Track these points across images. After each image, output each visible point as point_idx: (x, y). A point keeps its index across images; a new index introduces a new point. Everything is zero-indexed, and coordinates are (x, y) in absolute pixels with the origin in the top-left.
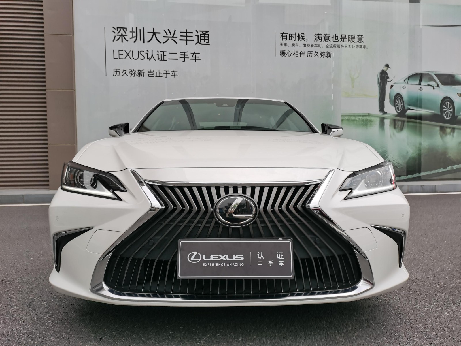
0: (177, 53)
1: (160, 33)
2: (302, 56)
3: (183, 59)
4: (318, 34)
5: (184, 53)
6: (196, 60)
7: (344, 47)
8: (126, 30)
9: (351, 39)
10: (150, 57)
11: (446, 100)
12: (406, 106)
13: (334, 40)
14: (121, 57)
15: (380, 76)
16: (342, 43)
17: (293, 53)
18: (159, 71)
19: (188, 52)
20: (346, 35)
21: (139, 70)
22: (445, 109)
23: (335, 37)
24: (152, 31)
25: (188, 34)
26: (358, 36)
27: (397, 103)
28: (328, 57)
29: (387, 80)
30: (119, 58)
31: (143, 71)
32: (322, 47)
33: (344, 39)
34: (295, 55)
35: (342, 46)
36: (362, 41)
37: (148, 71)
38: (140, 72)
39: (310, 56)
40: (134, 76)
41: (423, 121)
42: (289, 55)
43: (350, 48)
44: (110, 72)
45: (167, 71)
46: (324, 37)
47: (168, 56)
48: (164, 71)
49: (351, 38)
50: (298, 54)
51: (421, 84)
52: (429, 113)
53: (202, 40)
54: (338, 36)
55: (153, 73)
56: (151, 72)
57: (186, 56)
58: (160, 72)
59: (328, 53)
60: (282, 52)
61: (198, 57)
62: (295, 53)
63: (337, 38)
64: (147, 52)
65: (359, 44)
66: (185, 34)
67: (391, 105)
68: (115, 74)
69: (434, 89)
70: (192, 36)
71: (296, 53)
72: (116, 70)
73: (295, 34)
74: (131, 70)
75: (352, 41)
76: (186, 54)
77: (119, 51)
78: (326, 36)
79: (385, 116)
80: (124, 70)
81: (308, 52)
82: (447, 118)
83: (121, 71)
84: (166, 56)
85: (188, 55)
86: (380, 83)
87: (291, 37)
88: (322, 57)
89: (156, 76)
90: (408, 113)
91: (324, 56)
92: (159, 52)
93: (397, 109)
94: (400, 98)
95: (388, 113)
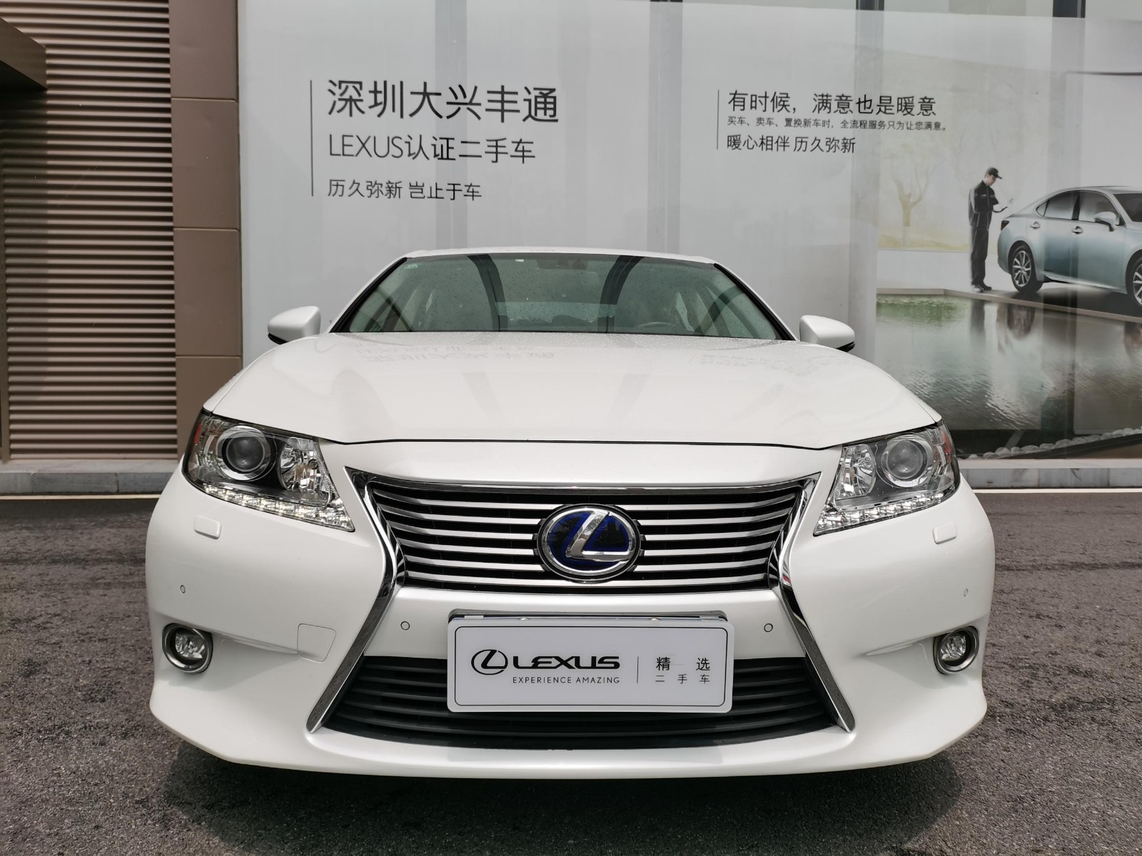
0: (479, 143)
1: (439, 94)
2: (781, 149)
3: (495, 155)
4: (823, 96)
5: (497, 141)
6: (525, 159)
7: (888, 126)
8: (361, 88)
9: (903, 108)
10: (416, 152)
11: (1141, 258)
12: (1040, 273)
13: (862, 110)
14: (347, 150)
15: (976, 199)
16: (882, 117)
17: (759, 142)
18: (436, 184)
19: (505, 139)
20: (891, 97)
21: (390, 182)
22: (1139, 279)
23: (864, 102)
24: (422, 90)
25: (507, 97)
26: (921, 101)
27: (1018, 265)
28: (847, 151)
29: (992, 209)
30: (344, 155)
31: (398, 185)
32: (830, 126)
33: (887, 108)
34: (764, 147)
35: (882, 124)
36: (929, 112)
37: (410, 183)
38: (392, 187)
39: (801, 150)
40: (378, 197)
41: (1079, 311)
42: (750, 146)
43: (901, 128)
44: (322, 186)
45: (454, 185)
46: (837, 102)
47: (459, 148)
48: (449, 184)
49: (903, 104)
50: (772, 145)
51: (1079, 218)
52: (1098, 290)
53: (538, 111)
54: (871, 101)
55: (422, 189)
56: (416, 188)
57: (500, 150)
58: (438, 187)
59: (845, 141)
60: (732, 139)
61: (530, 151)
62: (765, 141)
63: (868, 104)
64: (409, 140)
65: (924, 119)
66: (498, 97)
67: (1001, 270)
68: (333, 192)
69: (1111, 229)
70: (516, 102)
71: (767, 141)
72: (334, 183)
73: (764, 95)
74: (371, 182)
75: (905, 112)
76: (500, 143)
77: (343, 136)
78: (841, 99)
79: (985, 295)
80: (354, 183)
81: (797, 138)
83: (347, 184)
84: (453, 148)
85: (504, 147)
86: (975, 214)
87: (756, 101)
88: (831, 151)
89: (428, 197)
90: (1045, 290)
91: (837, 148)
92: (436, 139)
93: (1017, 279)
94: (1024, 252)
95: (993, 289)
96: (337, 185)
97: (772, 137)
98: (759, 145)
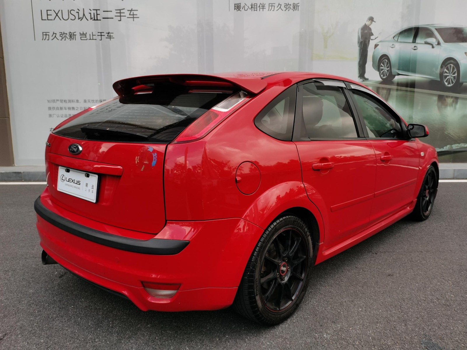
0: (111, 11)
2: (261, 10)
3: (120, 17)
5: (120, 10)
6: (134, 19)
10: (82, 18)
11: (449, 62)
12: (395, 70)
14: (50, 17)
15: (362, 33)
17: (250, 7)
18: (92, 32)
19: (124, 9)
21: (70, 33)
22: (447, 73)
27: (383, 67)
28: (295, 10)
29: (370, 38)
30: (48, 20)
31: (74, 34)
34: (253, 9)
37: (80, 33)
38: (72, 35)
39: (272, 10)
42: (246, 9)
44: (39, 36)
45: (101, 33)
47: (102, 14)
48: (98, 33)
50: (257, 8)
51: (416, 42)
55: (86, 35)
56: (83, 35)
57: (122, 14)
58: (93, 34)
59: (294, 5)
60: (237, 5)
61: (137, 15)
62: (253, 6)
64: (78, 11)
67: (373, 70)
68: (44, 38)
69: (433, 47)
71: (254, 6)
72: (44, 34)
74: (62, 33)
76: (122, 11)
77: (47, 10)
80: (54, 33)
81: (269, 4)
82: (448, 84)
83: (51, 34)
84: (99, 14)
85: (124, 13)
86: (361, 42)
88: (287, 10)
89: (89, 40)
90: (398, 79)
91: (290, 8)
92: (91, 10)
93: (382, 74)
94: (386, 60)
95: (369, 79)
96: (46, 35)
97: (257, 4)
98: (250, 8)
